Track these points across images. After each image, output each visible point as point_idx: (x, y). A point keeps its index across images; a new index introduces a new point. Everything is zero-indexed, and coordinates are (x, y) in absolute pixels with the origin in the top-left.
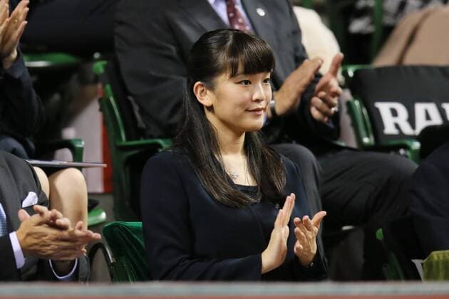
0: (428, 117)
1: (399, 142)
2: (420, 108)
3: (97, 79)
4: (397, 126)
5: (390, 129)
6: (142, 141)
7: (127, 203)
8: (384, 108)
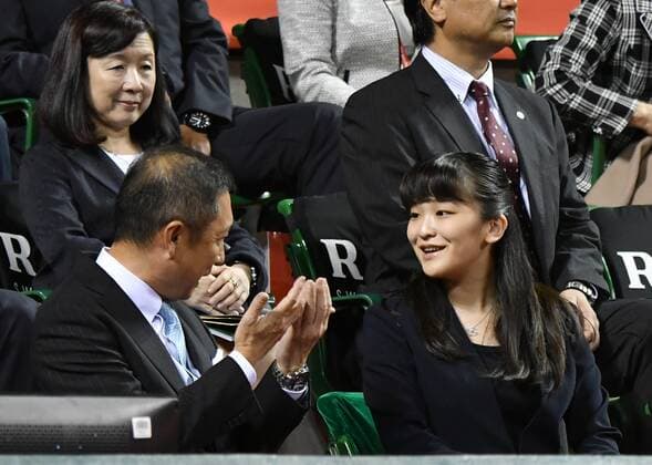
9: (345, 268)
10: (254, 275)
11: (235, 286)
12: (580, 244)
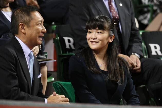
3: (53, 32)
5: (154, 53)
6: (68, 54)
7: (62, 75)
8: (152, 46)
9: (70, 46)
10: (41, 47)
11: (34, 50)
12: (136, 42)
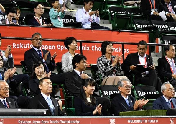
0: (111, 93)
1: (107, 96)
2: (110, 91)
4: (106, 94)
5: (105, 95)
6: (69, 96)
8: (104, 91)
